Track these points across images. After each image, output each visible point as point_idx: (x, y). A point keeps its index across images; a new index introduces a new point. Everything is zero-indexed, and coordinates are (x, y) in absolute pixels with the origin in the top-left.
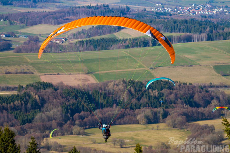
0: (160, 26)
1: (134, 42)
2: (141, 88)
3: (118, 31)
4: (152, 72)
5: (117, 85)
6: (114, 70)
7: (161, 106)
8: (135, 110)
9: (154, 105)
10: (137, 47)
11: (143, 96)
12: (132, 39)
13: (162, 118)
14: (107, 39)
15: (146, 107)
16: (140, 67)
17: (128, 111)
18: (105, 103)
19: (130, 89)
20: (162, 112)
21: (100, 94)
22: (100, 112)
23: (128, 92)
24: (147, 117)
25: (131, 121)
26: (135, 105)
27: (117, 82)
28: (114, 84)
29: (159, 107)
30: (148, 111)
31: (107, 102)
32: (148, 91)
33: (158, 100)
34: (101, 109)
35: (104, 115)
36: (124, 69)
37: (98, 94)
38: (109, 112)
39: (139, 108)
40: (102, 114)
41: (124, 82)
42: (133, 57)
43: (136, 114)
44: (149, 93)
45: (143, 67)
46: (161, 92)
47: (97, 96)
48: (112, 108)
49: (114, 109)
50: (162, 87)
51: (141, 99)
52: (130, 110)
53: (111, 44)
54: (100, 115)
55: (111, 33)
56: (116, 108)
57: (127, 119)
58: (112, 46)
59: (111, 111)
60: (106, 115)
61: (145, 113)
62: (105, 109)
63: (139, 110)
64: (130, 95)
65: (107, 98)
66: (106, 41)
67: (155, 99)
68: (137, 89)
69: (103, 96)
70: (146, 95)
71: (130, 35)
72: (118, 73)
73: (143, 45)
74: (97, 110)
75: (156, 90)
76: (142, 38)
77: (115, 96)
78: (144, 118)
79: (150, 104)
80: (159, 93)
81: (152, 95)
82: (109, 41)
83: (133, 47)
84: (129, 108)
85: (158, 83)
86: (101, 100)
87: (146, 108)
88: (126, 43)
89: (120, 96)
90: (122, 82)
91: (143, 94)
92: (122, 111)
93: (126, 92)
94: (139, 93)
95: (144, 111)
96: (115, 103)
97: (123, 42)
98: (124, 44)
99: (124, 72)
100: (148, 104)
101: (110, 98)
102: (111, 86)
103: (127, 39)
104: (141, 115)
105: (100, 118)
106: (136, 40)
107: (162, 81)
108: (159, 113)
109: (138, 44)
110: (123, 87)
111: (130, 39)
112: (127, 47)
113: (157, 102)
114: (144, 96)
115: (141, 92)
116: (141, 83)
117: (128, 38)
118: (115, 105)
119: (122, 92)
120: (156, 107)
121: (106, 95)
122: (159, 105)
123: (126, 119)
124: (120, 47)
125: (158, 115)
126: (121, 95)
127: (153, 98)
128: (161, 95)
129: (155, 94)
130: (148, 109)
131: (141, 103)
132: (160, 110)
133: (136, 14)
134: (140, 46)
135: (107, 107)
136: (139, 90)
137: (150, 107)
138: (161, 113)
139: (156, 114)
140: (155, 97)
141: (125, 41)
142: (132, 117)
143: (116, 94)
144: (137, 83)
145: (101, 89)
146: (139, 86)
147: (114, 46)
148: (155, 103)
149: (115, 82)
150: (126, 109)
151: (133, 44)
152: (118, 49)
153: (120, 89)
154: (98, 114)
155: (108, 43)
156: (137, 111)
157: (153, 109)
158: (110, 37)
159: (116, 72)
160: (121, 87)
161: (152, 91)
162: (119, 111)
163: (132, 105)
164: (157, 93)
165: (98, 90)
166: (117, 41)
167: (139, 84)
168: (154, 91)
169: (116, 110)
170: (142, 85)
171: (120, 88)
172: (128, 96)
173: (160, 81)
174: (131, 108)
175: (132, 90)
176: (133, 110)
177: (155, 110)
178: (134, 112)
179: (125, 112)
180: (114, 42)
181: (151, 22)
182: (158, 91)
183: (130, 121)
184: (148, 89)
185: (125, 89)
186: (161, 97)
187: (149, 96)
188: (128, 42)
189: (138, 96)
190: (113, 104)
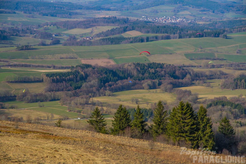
0: (149, 30)
3: (124, 33)
4: (148, 58)
5: (130, 66)
10: (137, 42)
11: (145, 72)
13: (158, 86)
15: (148, 79)
17: (137, 82)
21: (120, 71)
24: (149, 85)
25: (139, 87)
26: (141, 78)
27: (130, 64)
28: (128, 65)
30: (149, 82)
31: (124, 76)
34: (121, 81)
39: (144, 80)
41: (134, 64)
42: (136, 49)
44: (149, 70)
45: (142, 55)
47: (118, 72)
48: (128, 80)
51: (144, 74)
54: (121, 84)
58: (122, 42)
59: (127, 82)
60: (124, 84)
62: (124, 80)
64: (138, 71)
66: (118, 39)
68: (142, 68)
71: (132, 35)
73: (141, 41)
74: (119, 81)
76: (139, 37)
77: (129, 72)
78: (147, 86)
79: (150, 78)
80: (155, 71)
81: (151, 72)
82: (120, 39)
83: (135, 42)
85: (154, 64)
86: (121, 75)
90: (133, 64)
91: (145, 71)
92: (134, 82)
93: (135, 70)
94: (143, 70)
95: (147, 82)
97: (129, 39)
98: (129, 41)
99: (131, 57)
100: (149, 77)
101: (126, 73)
102: (126, 66)
103: (131, 38)
104: (145, 84)
105: (121, 85)
106: (136, 38)
109: (138, 40)
111: (132, 37)
112: (132, 42)
114: (146, 72)
116: (144, 64)
118: (129, 78)
119: (133, 70)
120: (154, 79)
121: (124, 72)
122: (156, 78)
123: (136, 86)
126: (132, 72)
131: (145, 77)
132: (157, 81)
133: (133, 22)
134: (139, 42)
136: (143, 69)
138: (157, 82)
139: (154, 83)
140: (153, 73)
142: (140, 85)
144: (142, 64)
145: (121, 68)
148: (153, 77)
149: (128, 64)
150: (136, 80)
152: (126, 43)
154: (120, 83)
157: (152, 80)
158: (119, 36)
160: (133, 67)
161: (151, 69)
162: (132, 81)
163: (139, 78)
164: (154, 70)
165: (119, 69)
166: (125, 38)
167: (143, 65)
168: (152, 70)
169: (130, 81)
172: (136, 72)
174: (139, 80)
175: (139, 69)
177: (154, 81)
178: (141, 82)
180: (123, 39)
181: (144, 27)
184: (148, 68)
185: (135, 68)
186: (156, 73)
187: (149, 73)
188: (131, 40)
189: (143, 72)
190: (128, 77)
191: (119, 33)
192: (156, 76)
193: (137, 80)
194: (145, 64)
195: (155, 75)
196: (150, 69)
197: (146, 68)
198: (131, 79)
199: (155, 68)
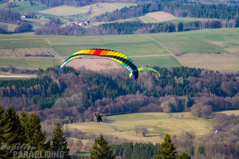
0: (187, 11)
1: (159, 27)
2: (166, 75)
3: (143, 15)
4: (178, 58)
6: (139, 55)
7: (186, 94)
8: (159, 97)
9: (179, 93)
10: (162, 31)
11: (167, 84)
12: (157, 23)
13: (187, 107)
14: (132, 22)
15: (171, 94)
16: (165, 52)
17: (152, 99)
18: (128, 89)
19: (155, 76)
20: (187, 100)
21: (122, 79)
22: (123, 98)
23: (152, 79)
24: (171, 105)
25: (155, 109)
26: (160, 93)
29: (185, 95)
30: (172, 99)
31: (130, 88)
32: (173, 78)
33: (183, 88)
34: (124, 96)
35: (126, 102)
36: (149, 55)
37: (121, 79)
38: (132, 99)
39: (164, 96)
40: (125, 101)
42: (158, 43)
43: (160, 102)
44: (174, 80)
45: (169, 53)
46: (186, 79)
47: (120, 81)
48: (135, 95)
49: (137, 96)
50: (187, 74)
51: (165, 87)
52: (153, 98)
53: (136, 28)
54: (123, 102)
55: (136, 17)
56: (139, 95)
57: (151, 107)
58: (136, 30)
59: (134, 98)
60: (129, 102)
61: (169, 101)
62: (128, 96)
63: (163, 97)
64: (154, 81)
65: (130, 84)
66: (131, 25)
67: (180, 87)
68: (162, 75)
69: (126, 82)
70: (171, 82)
71: (156, 20)
72: (141, 58)
73: (169, 30)
74: (119, 97)
75: (182, 77)
76: (168, 22)
78: (169, 106)
79: (175, 92)
80: (184, 81)
81: (177, 82)
82: (134, 25)
83: (159, 31)
84: (153, 96)
85: (183, 70)
86: (125, 87)
87: (170, 96)
88: (151, 27)
89: (144, 83)
91: (167, 81)
92: (145, 99)
93: (150, 79)
94: (163, 79)
95: (169, 99)
96: (139, 90)
97: (148, 26)
98: (149, 29)
99: (148, 57)
100: (173, 92)
101: (134, 84)
103: (152, 24)
104: (165, 103)
105: (122, 105)
106: (162, 25)
107: (188, 68)
108: (184, 101)
109: (164, 29)
110: (147, 74)
111: (156, 23)
112: (153, 31)
113: (182, 90)
114: (169, 83)
115: (165, 79)
116: (166, 69)
117: (154, 22)
118: (138, 92)
119: (146, 78)
120: (181, 95)
121: (129, 81)
122: (185, 93)
123: (149, 106)
124: (145, 32)
125: (183, 103)
126: (145, 81)
127: (178, 86)
128: (187, 83)
129: (180, 81)
130: (173, 96)
131: (166, 91)
132: (185, 98)
134: (166, 31)
135: (130, 94)
137: (174, 95)
139: (180, 102)
140: (180, 85)
141: (150, 25)
142: (156, 105)
143: (140, 80)
144: (162, 69)
145: (125, 75)
146: (163, 73)
147: (138, 30)
148: (180, 91)
150: (149, 96)
151: (158, 29)
152: (143, 33)
153: (144, 76)
154: (121, 100)
155: (133, 27)
156: (161, 98)
157: (178, 97)
158: (134, 21)
159: (140, 58)
161: (178, 78)
162: (142, 98)
163: (155, 93)
164: (182, 80)
165: (121, 76)
166: (142, 25)
167: (164, 70)
168: (179, 79)
169: (139, 97)
170: (167, 71)
171: (144, 74)
172: (152, 83)
173: (186, 68)
174: (155, 96)
175: (157, 76)
176: (157, 98)
177: (180, 98)
178: (158, 99)
179: (148, 100)
180: (139, 26)
181: (178, 6)
182: (183, 78)
183: (153, 108)
184: (173, 77)
185: (150, 76)
186: (186, 84)
187: (174, 84)
188: (153, 27)
189: (163, 82)
190: (136, 90)
191: (135, 16)
192: (185, 91)
193: (151, 97)
194: (169, 69)
195: (185, 88)
196: (175, 78)
197: (169, 75)
198: (140, 94)
199: (185, 76)
